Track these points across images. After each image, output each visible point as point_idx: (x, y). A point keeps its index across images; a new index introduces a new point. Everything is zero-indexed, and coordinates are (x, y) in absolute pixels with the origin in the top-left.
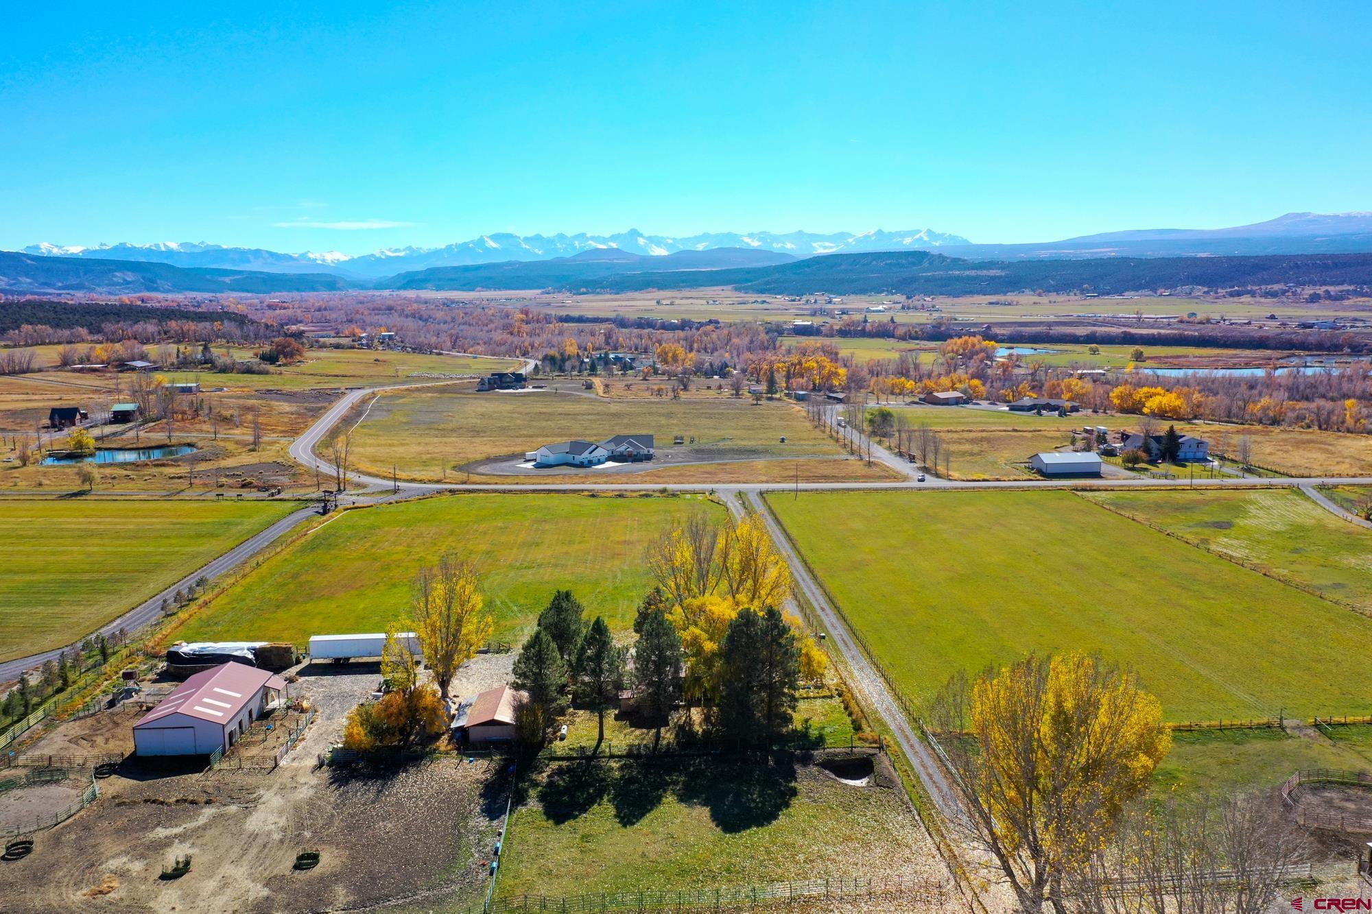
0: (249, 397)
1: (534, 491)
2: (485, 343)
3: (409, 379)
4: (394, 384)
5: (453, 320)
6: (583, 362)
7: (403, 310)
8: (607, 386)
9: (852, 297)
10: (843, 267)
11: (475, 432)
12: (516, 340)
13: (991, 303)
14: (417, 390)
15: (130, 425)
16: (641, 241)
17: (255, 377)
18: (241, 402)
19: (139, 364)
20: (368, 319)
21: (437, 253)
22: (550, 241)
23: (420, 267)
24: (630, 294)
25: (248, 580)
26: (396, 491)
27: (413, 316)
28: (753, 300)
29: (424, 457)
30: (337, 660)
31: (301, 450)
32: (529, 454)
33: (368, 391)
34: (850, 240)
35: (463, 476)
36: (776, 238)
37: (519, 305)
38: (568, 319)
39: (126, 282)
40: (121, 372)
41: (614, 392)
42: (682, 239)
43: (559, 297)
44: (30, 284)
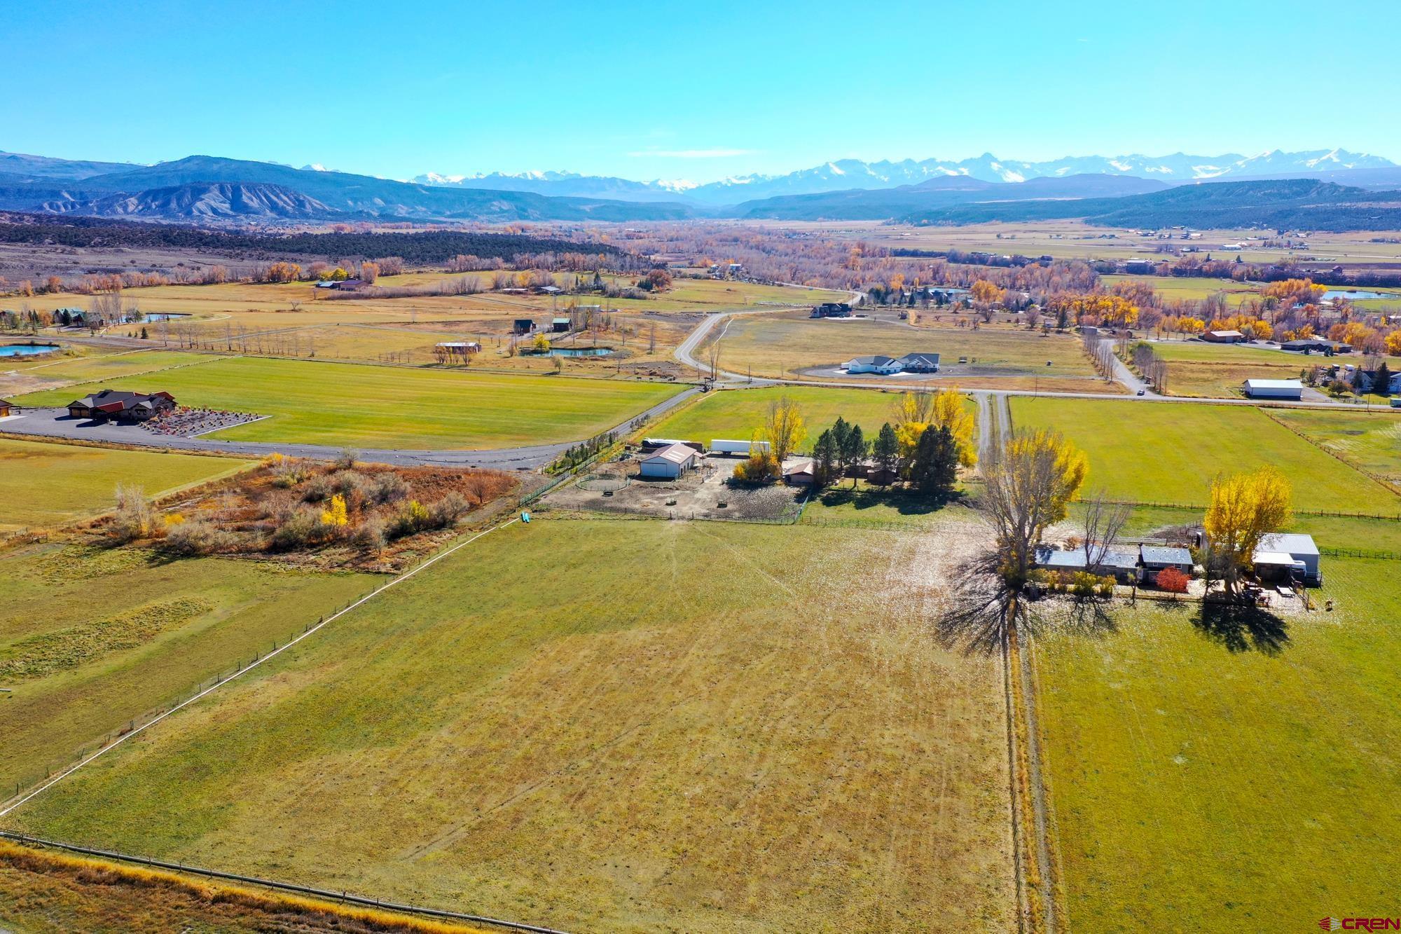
0: (638, 317)
1: (843, 387)
2: (821, 276)
3: (756, 306)
4: (744, 310)
5: (794, 252)
6: (903, 296)
7: (748, 242)
8: (919, 317)
9: (1216, 231)
10: (1213, 197)
11: (806, 348)
12: (849, 273)
13: (1375, 241)
14: (762, 315)
15: (565, 333)
16: (995, 166)
17: (637, 301)
18: (633, 319)
19: (551, 289)
20: (718, 250)
21: (782, 180)
22: (897, 167)
23: (764, 195)
24: (972, 227)
25: (669, 420)
26: (749, 382)
27: (758, 248)
28: (1101, 234)
29: (768, 363)
30: (725, 452)
31: (683, 353)
32: (844, 364)
33: (723, 315)
34: (1240, 163)
35: (796, 376)
36: (1149, 161)
37: (858, 237)
38: (903, 253)
39: (503, 211)
40: (538, 294)
41: (924, 322)
42: (1041, 164)
43: (899, 228)
44: (425, 212)
